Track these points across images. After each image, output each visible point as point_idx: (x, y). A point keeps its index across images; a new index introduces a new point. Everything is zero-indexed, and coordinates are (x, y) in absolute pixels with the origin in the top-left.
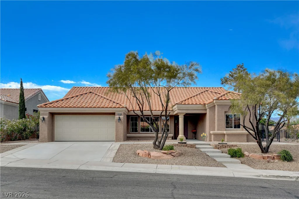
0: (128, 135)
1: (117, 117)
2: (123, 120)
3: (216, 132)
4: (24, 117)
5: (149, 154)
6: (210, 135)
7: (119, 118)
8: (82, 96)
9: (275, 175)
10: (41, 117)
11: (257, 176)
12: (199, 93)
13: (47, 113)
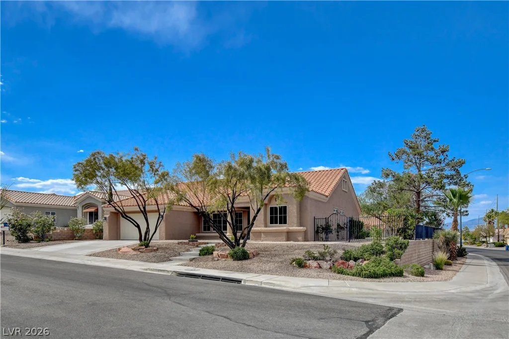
2: (164, 218)
13: (109, 212)
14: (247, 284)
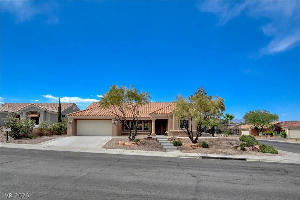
0: (123, 132)
1: (113, 121)
2: (116, 124)
3: (174, 130)
4: (61, 121)
5: (124, 144)
6: (170, 132)
7: (114, 122)
8: (94, 109)
9: (188, 155)
10: (69, 121)
11: (178, 156)
12: (166, 106)
13: (72, 119)
14: (251, 161)
